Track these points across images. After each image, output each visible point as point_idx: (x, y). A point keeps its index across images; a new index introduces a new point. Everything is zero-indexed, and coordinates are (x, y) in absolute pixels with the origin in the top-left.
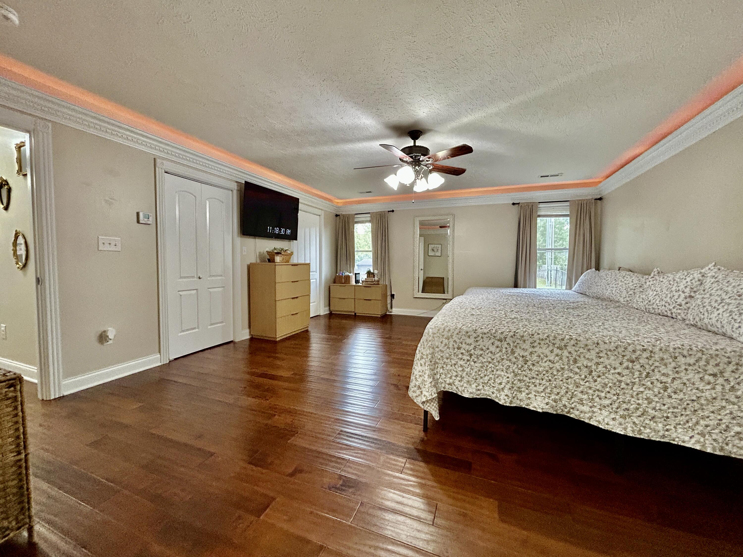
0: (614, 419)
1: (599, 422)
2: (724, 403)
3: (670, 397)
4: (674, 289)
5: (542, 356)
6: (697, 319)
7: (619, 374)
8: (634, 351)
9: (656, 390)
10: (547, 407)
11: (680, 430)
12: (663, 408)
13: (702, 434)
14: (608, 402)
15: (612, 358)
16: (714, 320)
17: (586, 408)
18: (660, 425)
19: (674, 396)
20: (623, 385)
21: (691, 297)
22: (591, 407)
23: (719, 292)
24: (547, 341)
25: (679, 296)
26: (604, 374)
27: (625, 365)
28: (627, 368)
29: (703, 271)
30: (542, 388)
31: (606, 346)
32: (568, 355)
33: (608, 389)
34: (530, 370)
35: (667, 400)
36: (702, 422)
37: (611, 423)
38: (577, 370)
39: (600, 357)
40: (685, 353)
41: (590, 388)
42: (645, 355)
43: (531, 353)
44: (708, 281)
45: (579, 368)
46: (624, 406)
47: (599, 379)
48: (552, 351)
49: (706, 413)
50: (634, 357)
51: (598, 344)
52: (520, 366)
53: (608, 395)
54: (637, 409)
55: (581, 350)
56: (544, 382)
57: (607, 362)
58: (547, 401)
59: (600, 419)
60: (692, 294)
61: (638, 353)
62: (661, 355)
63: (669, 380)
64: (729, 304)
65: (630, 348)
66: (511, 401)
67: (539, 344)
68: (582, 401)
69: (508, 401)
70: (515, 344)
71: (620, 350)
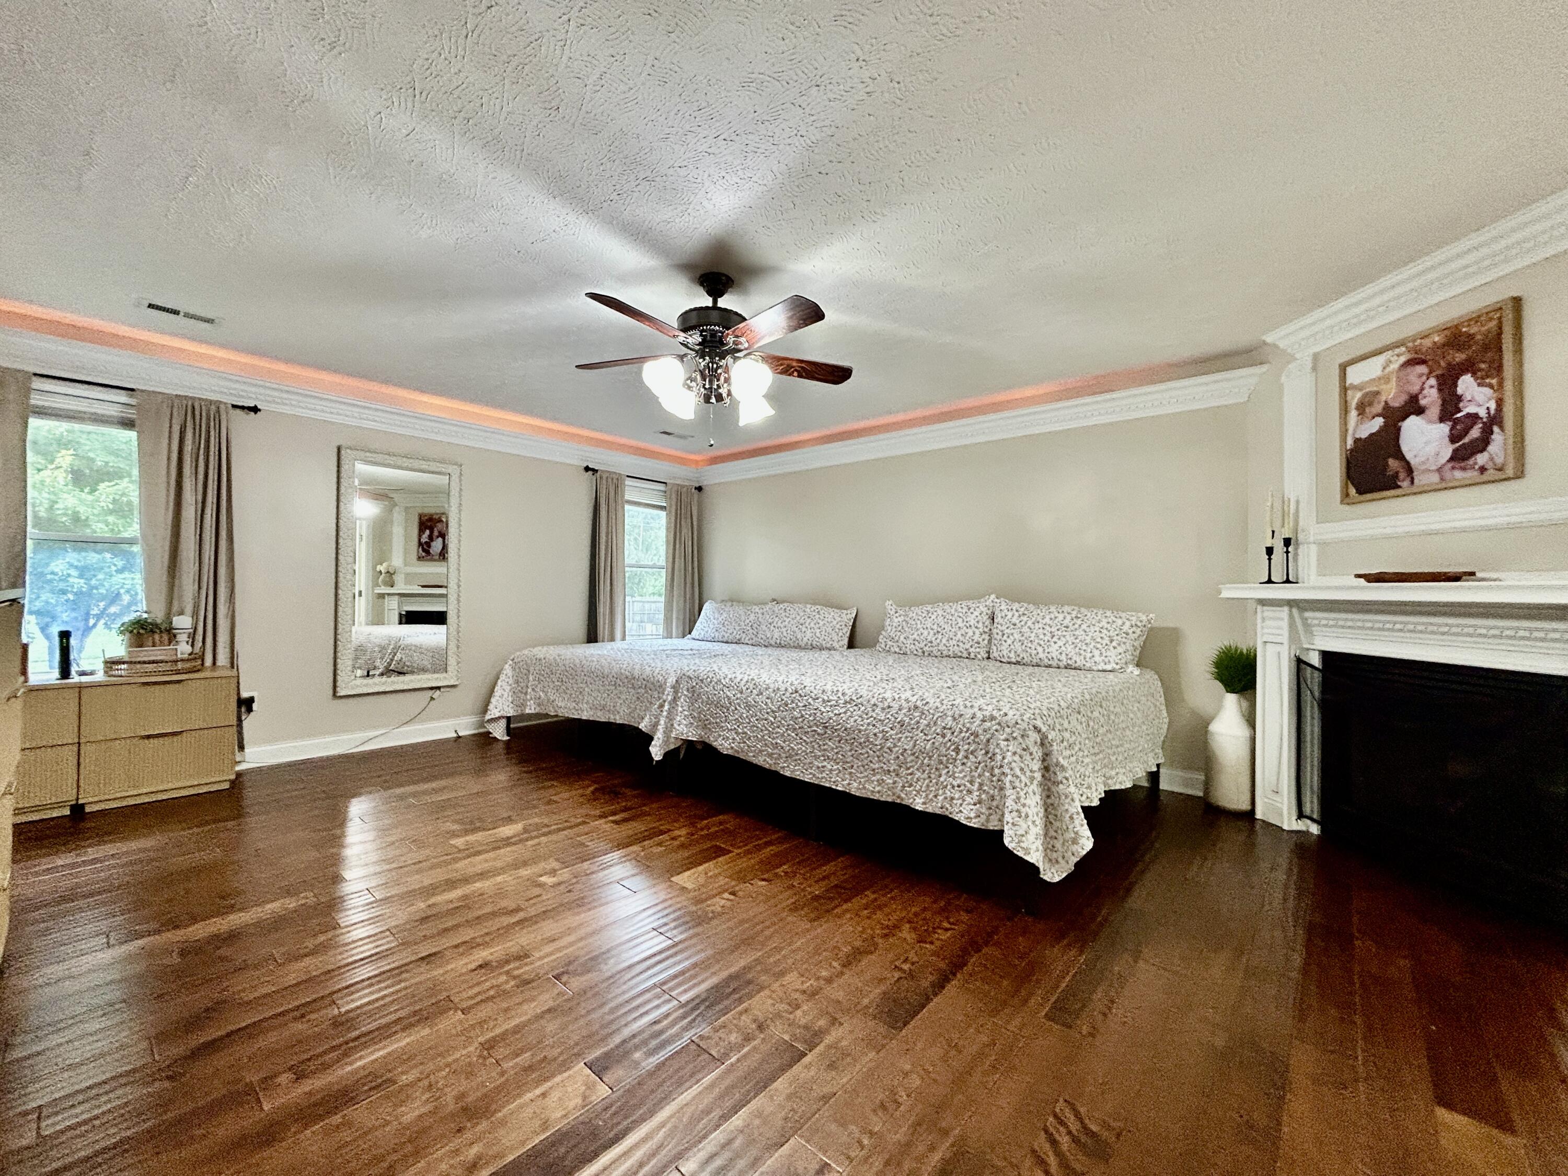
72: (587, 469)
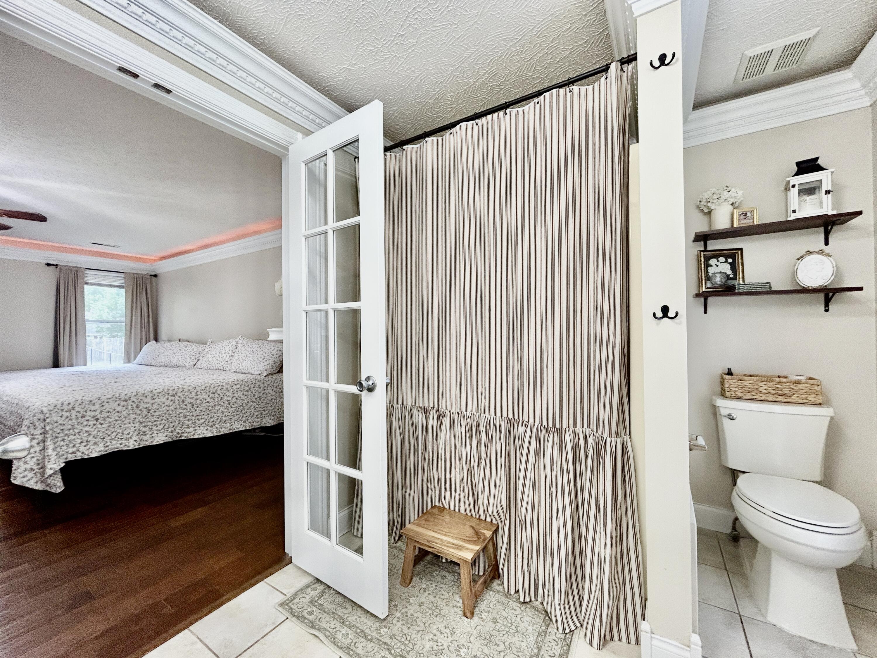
0: (207, 430)
1: (199, 434)
2: (252, 403)
3: (232, 407)
4: (223, 352)
5: (161, 404)
6: (237, 368)
7: (208, 402)
8: (214, 388)
9: (225, 406)
10: (167, 438)
11: (236, 423)
12: (230, 414)
13: (245, 422)
14: (203, 421)
15: (204, 394)
16: (244, 367)
17: (191, 429)
18: (228, 424)
19: (233, 406)
20: (210, 408)
21: (232, 356)
22: (194, 428)
23: (245, 351)
24: (164, 393)
25: (226, 356)
26: (200, 404)
27: (210, 396)
28: (212, 398)
29: (237, 340)
30: (162, 426)
31: (200, 388)
32: (178, 399)
33: (203, 413)
34: (153, 416)
35: (230, 410)
36: (245, 416)
37: (206, 432)
38: (184, 407)
39: (198, 395)
40: (236, 383)
41: (193, 416)
42: (220, 388)
43: (152, 404)
44: (239, 345)
45: (186, 405)
46: (212, 420)
47: (198, 409)
48: (167, 399)
49: (246, 411)
50: (214, 390)
51: (195, 388)
52: (144, 416)
53: (203, 417)
54: (218, 419)
55: (186, 394)
56: (163, 421)
57: (201, 397)
58: (166, 434)
59: (199, 432)
60: (233, 354)
61: (216, 388)
62: (226, 387)
63: (231, 399)
64: (249, 357)
65: (212, 386)
66: (139, 444)
67: (158, 396)
68: (188, 425)
69: (137, 444)
70: (139, 400)
71: (207, 388)
72: (48, 265)
